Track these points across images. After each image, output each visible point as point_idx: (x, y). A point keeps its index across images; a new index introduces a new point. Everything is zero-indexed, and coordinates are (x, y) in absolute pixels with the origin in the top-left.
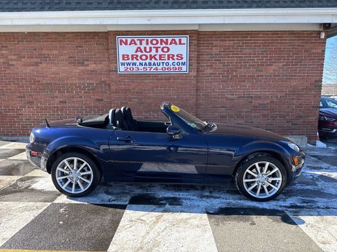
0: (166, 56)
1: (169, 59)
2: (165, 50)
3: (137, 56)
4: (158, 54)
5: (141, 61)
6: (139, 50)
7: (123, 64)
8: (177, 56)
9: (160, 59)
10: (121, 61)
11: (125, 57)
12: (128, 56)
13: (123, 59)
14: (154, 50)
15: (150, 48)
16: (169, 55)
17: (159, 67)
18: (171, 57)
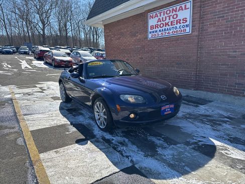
0: (175, 22)
1: (177, 24)
2: (175, 16)
3: (158, 25)
4: (170, 21)
5: (160, 29)
6: (159, 20)
7: (151, 33)
8: (183, 20)
9: (171, 25)
10: (150, 31)
11: (152, 27)
12: (153, 26)
13: (151, 29)
14: (168, 18)
15: (166, 17)
16: (177, 21)
17: (171, 32)
18: (178, 22)
